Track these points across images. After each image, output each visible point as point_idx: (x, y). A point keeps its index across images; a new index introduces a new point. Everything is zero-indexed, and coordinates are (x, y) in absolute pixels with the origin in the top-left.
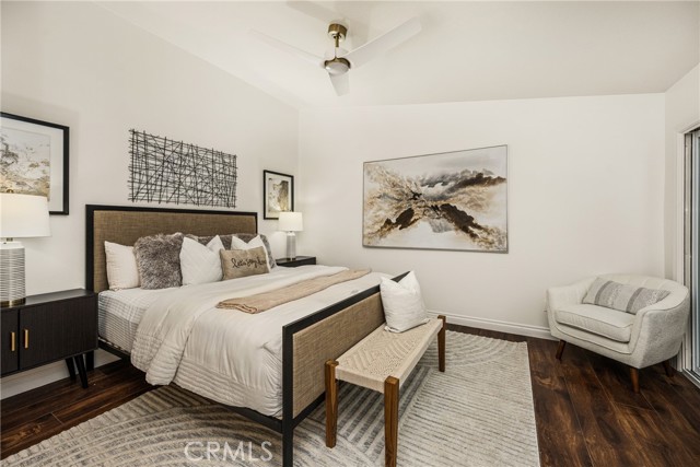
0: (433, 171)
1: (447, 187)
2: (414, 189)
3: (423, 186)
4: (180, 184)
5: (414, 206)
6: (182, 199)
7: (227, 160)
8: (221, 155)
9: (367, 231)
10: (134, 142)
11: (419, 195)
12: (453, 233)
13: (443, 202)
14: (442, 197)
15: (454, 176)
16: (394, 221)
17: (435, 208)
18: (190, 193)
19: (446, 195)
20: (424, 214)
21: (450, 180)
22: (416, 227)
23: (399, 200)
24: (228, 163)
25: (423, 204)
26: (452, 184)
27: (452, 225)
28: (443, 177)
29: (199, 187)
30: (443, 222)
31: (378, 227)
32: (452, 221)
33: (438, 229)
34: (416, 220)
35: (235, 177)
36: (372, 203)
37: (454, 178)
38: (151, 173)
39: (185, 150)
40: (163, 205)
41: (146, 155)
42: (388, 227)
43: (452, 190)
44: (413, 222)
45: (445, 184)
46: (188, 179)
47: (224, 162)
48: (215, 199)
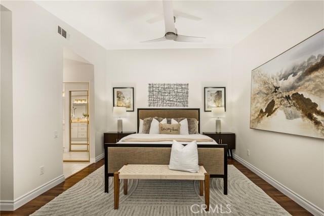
0: (285, 65)
1: (297, 77)
2: (275, 84)
3: (280, 80)
4: (164, 99)
5: (275, 99)
6: (165, 105)
7: (184, 87)
8: (181, 85)
9: (253, 118)
10: (150, 88)
11: (277, 88)
12: (300, 120)
13: (294, 92)
14: (293, 87)
15: (302, 66)
16: (264, 111)
17: (288, 98)
18: (168, 102)
19: (296, 84)
20: (281, 104)
21: (299, 70)
22: (276, 115)
23: (267, 94)
24: (184, 88)
25: (280, 95)
26: (300, 73)
27: (300, 113)
28: (294, 69)
29: (171, 100)
30: (293, 109)
31: (256, 115)
32: (300, 108)
33: (290, 117)
34: (276, 109)
35: (187, 93)
36: (254, 98)
37: (302, 67)
38: (155, 97)
39: (166, 87)
40: (158, 107)
41: (153, 91)
42: (261, 115)
43: (300, 79)
44: (274, 111)
45: (295, 75)
46: (167, 97)
47: (182, 88)
48: (178, 104)
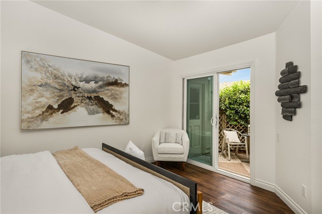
0: (88, 72)
1: (98, 85)
2: (74, 83)
3: (81, 81)
5: (73, 96)
9: (25, 116)
11: (78, 88)
12: (101, 115)
13: (95, 95)
14: (94, 91)
15: (102, 78)
16: (56, 106)
17: (90, 98)
19: (97, 90)
20: (82, 102)
21: (100, 80)
22: (75, 111)
23: (61, 90)
25: (81, 95)
26: (100, 83)
27: (101, 110)
28: (95, 78)
30: (95, 107)
31: (39, 112)
32: (101, 107)
33: (91, 113)
34: (75, 106)
36: (32, 90)
37: (102, 79)
42: (50, 111)
43: (101, 87)
44: (73, 108)
45: (96, 82)
